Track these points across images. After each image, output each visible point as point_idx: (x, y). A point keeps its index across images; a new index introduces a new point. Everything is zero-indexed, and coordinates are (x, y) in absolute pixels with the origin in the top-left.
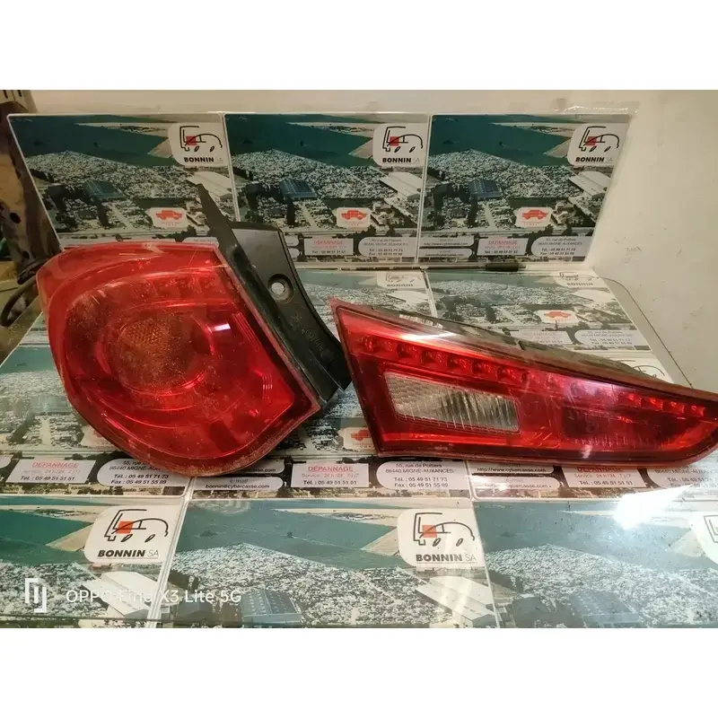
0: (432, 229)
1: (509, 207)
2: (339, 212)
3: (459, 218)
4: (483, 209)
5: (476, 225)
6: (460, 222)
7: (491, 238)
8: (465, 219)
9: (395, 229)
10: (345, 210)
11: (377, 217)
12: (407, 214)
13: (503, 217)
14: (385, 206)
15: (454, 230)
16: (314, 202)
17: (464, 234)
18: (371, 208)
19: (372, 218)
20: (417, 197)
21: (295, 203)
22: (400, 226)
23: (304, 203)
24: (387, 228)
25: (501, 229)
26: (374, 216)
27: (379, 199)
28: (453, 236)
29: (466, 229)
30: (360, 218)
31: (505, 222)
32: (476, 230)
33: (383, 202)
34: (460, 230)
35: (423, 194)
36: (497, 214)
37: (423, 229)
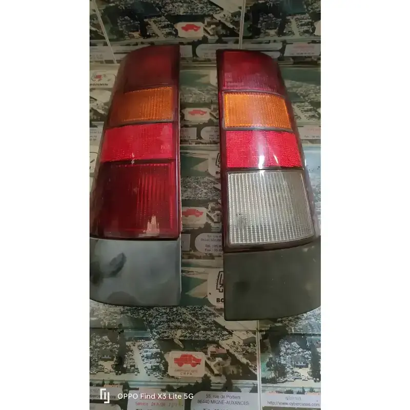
0: (251, 38)
1: (310, 20)
2: (179, 26)
3: (271, 29)
4: (290, 22)
5: (284, 34)
6: (272, 32)
7: (295, 44)
8: (276, 30)
9: (223, 38)
10: (184, 24)
11: (208, 29)
12: (231, 26)
13: (306, 28)
14: (214, 21)
15: (267, 38)
16: (159, 18)
17: (275, 41)
18: (204, 23)
19: (204, 29)
20: (238, 14)
21: (146, 20)
22: (226, 36)
23: (153, 20)
24: (216, 38)
25: (303, 37)
26: (206, 28)
27: (209, 16)
28: (266, 43)
29: (276, 38)
30: (196, 30)
31: (307, 32)
32: (283, 38)
33: (212, 17)
34: (272, 39)
35: (243, 12)
36: (302, 25)
37: (244, 38)
